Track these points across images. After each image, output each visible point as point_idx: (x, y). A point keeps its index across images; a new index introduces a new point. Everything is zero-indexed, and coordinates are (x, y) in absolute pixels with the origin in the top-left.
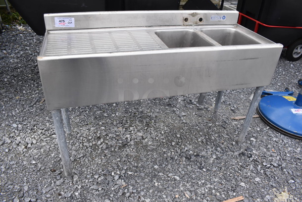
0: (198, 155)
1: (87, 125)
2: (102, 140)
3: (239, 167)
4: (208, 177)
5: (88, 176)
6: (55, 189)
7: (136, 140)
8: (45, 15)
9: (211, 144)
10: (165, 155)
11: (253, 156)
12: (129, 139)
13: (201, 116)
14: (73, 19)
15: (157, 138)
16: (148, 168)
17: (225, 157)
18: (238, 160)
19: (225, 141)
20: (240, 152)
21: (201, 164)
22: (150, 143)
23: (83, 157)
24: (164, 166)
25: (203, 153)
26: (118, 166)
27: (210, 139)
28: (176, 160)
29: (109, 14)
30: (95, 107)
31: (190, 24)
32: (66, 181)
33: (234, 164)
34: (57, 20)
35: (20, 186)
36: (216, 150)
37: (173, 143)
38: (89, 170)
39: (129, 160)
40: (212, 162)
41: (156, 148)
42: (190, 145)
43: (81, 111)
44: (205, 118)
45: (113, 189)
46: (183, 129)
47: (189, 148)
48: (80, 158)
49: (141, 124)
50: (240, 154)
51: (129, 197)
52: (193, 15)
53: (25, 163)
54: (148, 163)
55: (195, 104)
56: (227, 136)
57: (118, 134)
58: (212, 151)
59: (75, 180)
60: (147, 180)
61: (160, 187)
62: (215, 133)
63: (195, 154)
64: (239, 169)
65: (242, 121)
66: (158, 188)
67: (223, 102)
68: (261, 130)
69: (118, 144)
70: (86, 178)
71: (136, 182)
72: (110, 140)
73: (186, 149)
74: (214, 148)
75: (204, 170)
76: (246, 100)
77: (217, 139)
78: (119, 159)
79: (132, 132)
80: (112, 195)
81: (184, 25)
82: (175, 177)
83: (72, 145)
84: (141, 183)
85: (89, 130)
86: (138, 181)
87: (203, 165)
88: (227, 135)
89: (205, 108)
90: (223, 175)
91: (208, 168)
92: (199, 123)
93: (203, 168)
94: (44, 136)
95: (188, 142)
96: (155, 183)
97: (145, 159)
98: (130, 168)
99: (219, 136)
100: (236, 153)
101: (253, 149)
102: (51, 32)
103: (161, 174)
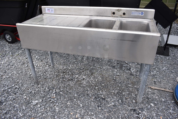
0: (104, 99)
1: (64, 65)
2: (64, 74)
3: (123, 116)
4: (98, 113)
5: (44, 87)
6: (28, 87)
7: (79, 79)
8: (42, 7)
9: (119, 96)
10: (86, 92)
11: (140, 114)
12: (76, 77)
13: (128, 79)
14: (53, 9)
15: (91, 82)
16: (72, 94)
17: (119, 107)
18: (127, 113)
19: (130, 98)
20: (134, 108)
21: (101, 104)
22: (84, 83)
23: (50, 78)
24: (80, 96)
25: (109, 99)
26: (60, 88)
27: (121, 93)
28: (90, 96)
29: (69, 8)
30: (75, 58)
31: (116, 16)
32: (35, 86)
33: (122, 113)
34: (47, 9)
35: (19, 81)
36: (118, 101)
37: (97, 88)
38: (47, 85)
39: (67, 87)
40: (109, 106)
41: (85, 87)
42: (106, 92)
43: (67, 58)
44: (130, 81)
45: (48, 96)
46: (110, 82)
47: (103, 93)
48: (48, 78)
49: (89, 72)
50: (132, 109)
51: (51, 103)
52: (118, 10)
53: (28, 73)
54: (74, 92)
55: (131, 71)
56: (134, 96)
57: (73, 73)
58: (115, 100)
59: (38, 86)
60: (66, 99)
61: (69, 106)
62: (128, 92)
63: (103, 98)
64: (122, 117)
65: (156, 91)
66: (67, 105)
67: (153, 75)
68: (164, 102)
69: (69, 78)
70: (43, 87)
71: (60, 98)
72: (68, 75)
73: (101, 93)
74: (118, 99)
75: (100, 108)
76: (173, 78)
77: (126, 95)
78: (63, 85)
79: (81, 75)
80: (45, 99)
81: (112, 17)
82: (81, 104)
83: (50, 72)
84: (62, 100)
85: (63, 67)
86: (61, 98)
87: (102, 105)
88: (136, 95)
89: (135, 75)
90: (107, 116)
91: (103, 108)
92: (123, 82)
93: (100, 107)
94: (44, 65)
95: (106, 90)
96: (68, 102)
97: (75, 90)
98: (64, 91)
99: (128, 94)
100: (130, 108)
101: (145, 110)
102: (44, 15)
103: (75, 100)
